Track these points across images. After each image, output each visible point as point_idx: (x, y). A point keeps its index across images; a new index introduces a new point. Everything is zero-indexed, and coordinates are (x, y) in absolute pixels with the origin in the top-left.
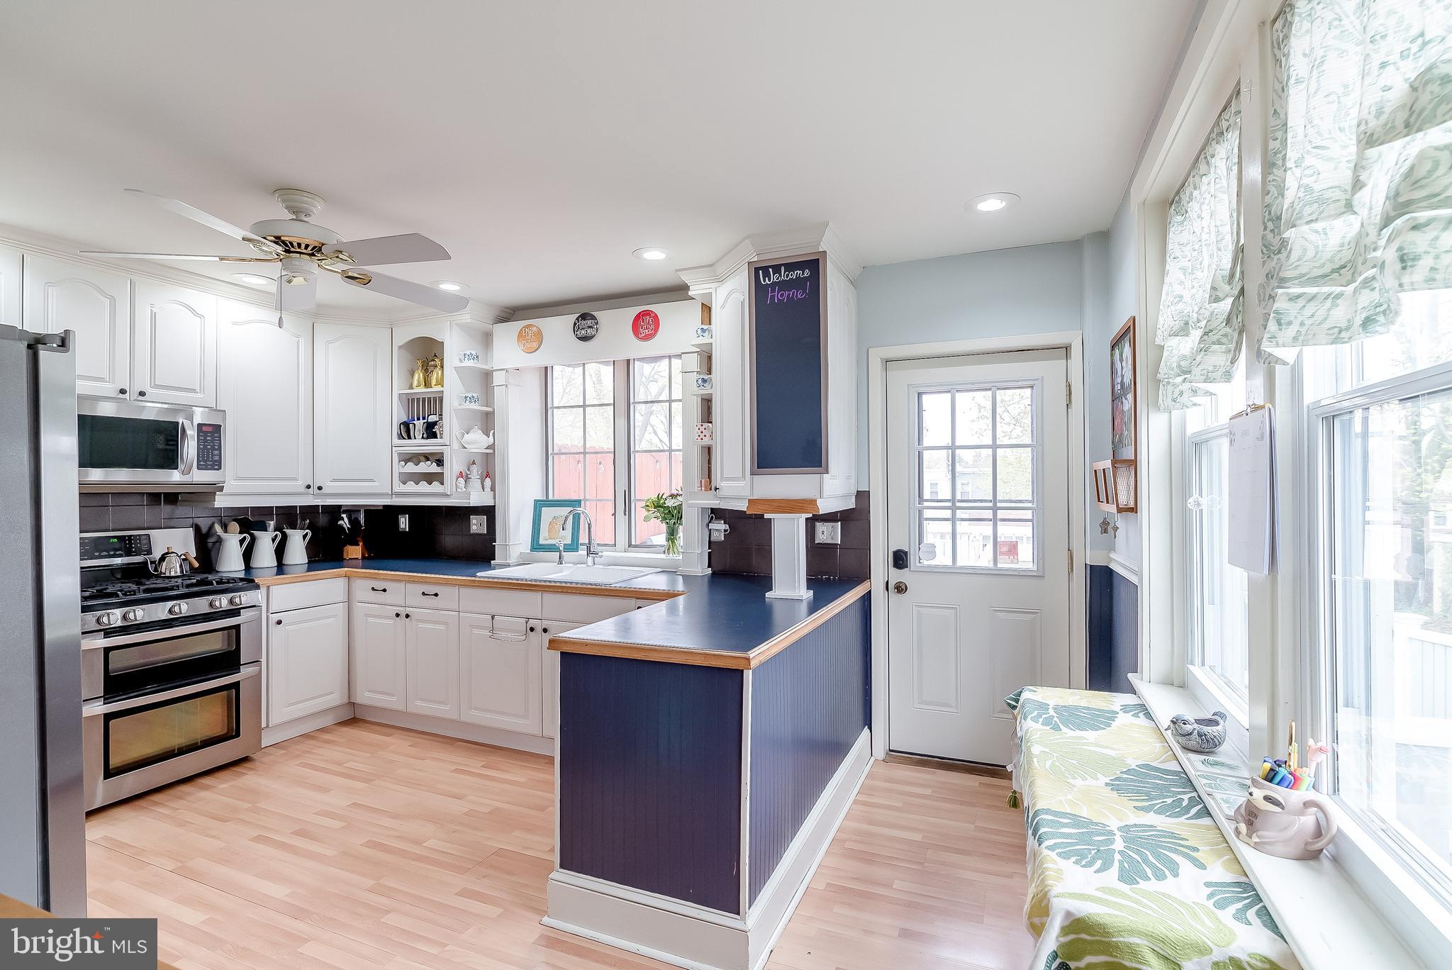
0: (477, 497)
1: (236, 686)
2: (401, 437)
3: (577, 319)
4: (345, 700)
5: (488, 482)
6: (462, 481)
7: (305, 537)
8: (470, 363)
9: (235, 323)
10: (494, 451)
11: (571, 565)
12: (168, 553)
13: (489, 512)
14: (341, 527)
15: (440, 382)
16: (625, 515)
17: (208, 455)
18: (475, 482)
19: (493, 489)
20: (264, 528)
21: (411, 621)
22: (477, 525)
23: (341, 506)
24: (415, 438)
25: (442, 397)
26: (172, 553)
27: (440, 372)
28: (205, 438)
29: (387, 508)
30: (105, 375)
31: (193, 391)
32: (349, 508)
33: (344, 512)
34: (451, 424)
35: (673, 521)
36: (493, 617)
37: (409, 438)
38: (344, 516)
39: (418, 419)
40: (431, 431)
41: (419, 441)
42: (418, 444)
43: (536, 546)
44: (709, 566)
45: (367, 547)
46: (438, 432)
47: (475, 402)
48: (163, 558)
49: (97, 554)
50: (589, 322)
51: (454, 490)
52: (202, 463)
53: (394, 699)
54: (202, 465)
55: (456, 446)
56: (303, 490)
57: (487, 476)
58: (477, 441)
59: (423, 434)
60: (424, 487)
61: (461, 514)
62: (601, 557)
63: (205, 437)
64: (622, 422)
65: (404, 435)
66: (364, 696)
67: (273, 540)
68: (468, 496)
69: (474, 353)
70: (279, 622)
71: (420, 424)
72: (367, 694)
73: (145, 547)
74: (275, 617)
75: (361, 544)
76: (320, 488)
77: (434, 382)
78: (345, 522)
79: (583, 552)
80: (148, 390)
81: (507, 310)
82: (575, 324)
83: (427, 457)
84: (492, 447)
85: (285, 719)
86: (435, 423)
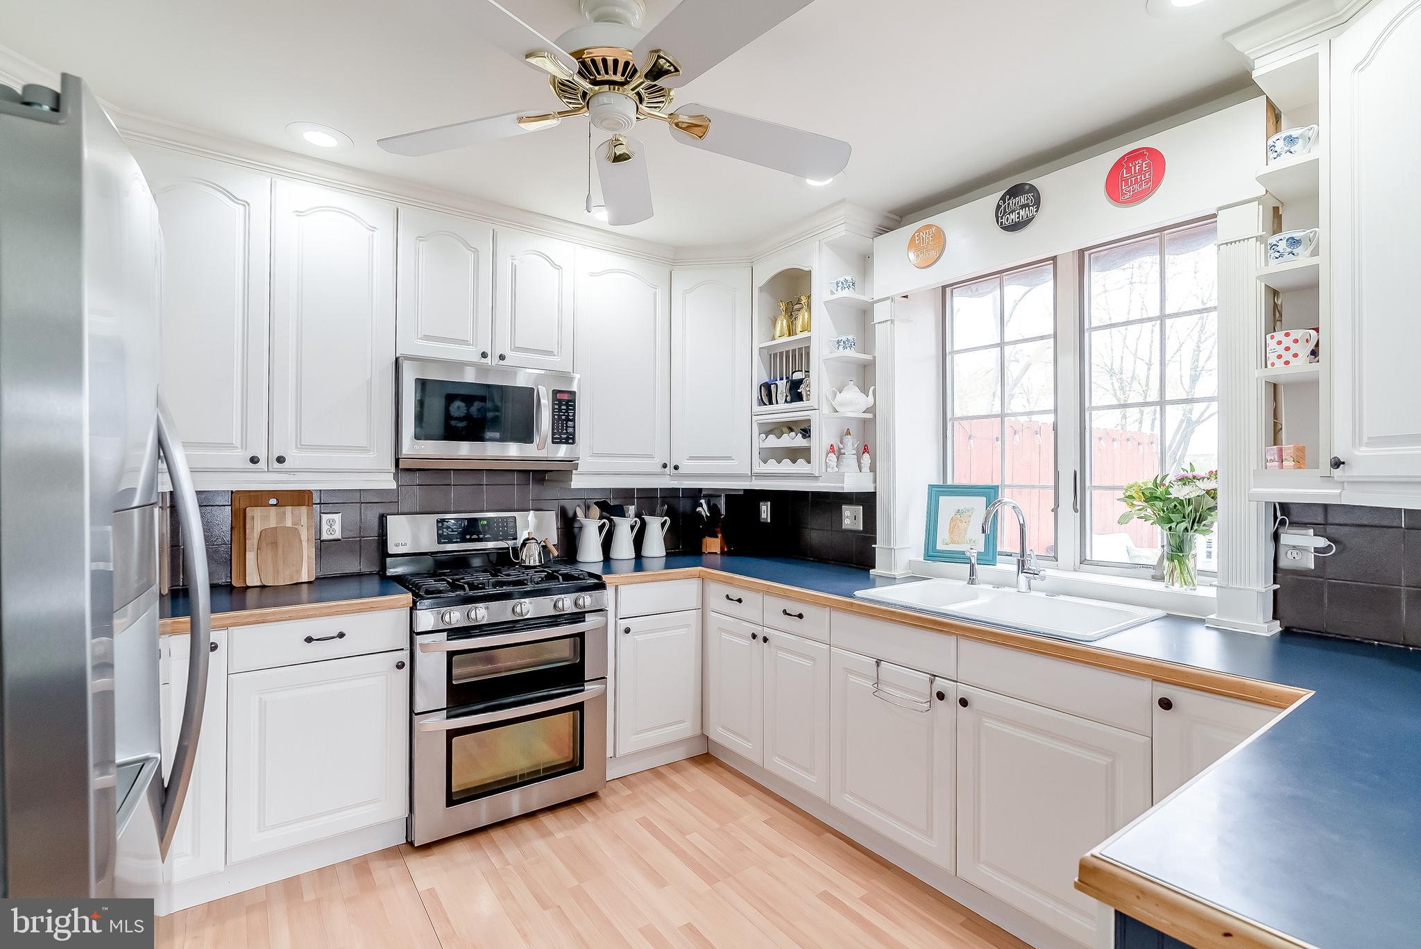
0: (853, 481)
1: (579, 707)
2: (762, 403)
3: (1003, 198)
4: (698, 732)
5: (866, 458)
6: (833, 457)
7: (663, 525)
8: (846, 293)
9: (592, 274)
10: (875, 416)
11: (990, 587)
12: (528, 539)
13: (867, 501)
14: (700, 515)
15: (807, 328)
16: (1076, 510)
17: (562, 426)
18: (850, 459)
19: (873, 469)
20: (622, 514)
21: (769, 646)
22: (851, 518)
23: (701, 489)
24: (777, 403)
25: (809, 347)
26: (533, 539)
27: (806, 316)
28: (560, 407)
29: (749, 493)
30: (470, 338)
31: (550, 353)
32: (710, 493)
33: (705, 497)
34: (819, 382)
35: (1183, 525)
36: (878, 663)
37: (771, 403)
38: (703, 501)
39: (781, 379)
40: (795, 392)
41: (782, 406)
42: (783, 410)
43: (931, 553)
44: (1275, 616)
45: (726, 541)
46: (804, 393)
47: (851, 347)
48: (524, 544)
49: (468, 537)
50: (1022, 200)
51: (824, 471)
52: (557, 436)
53: (749, 746)
54: (557, 438)
55: (826, 410)
56: (659, 469)
57: (866, 450)
58: (853, 402)
59: (787, 396)
60: (786, 466)
61: (831, 502)
62: (1043, 579)
63: (560, 404)
64: (1069, 362)
65: (766, 400)
66: (717, 733)
67: (632, 527)
68: (841, 478)
69: (849, 278)
70: (627, 631)
71: (782, 385)
72: (720, 730)
73: (511, 531)
74: (624, 624)
75: (720, 535)
76: (676, 468)
77: (799, 328)
78: (704, 510)
79: (1007, 567)
80: (507, 353)
81: (892, 216)
82: (999, 206)
83: (790, 427)
84: (872, 409)
85: (634, 749)
86: (800, 382)
